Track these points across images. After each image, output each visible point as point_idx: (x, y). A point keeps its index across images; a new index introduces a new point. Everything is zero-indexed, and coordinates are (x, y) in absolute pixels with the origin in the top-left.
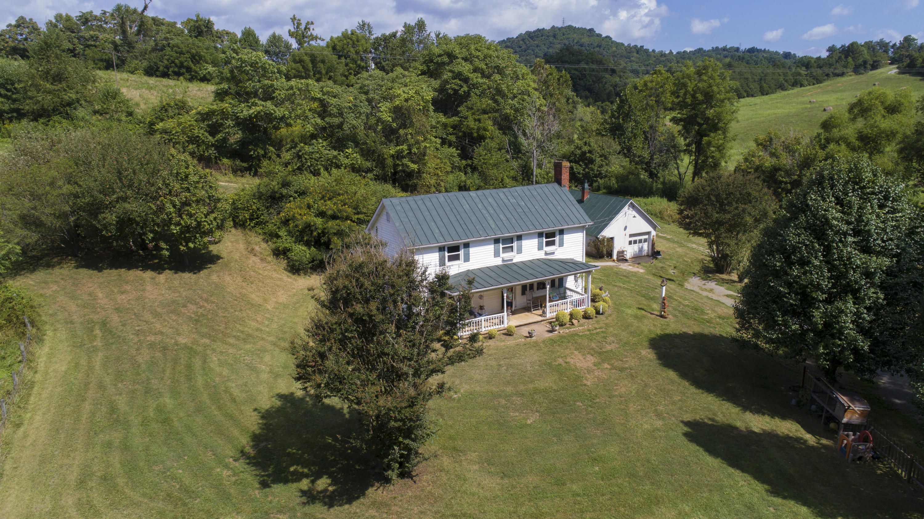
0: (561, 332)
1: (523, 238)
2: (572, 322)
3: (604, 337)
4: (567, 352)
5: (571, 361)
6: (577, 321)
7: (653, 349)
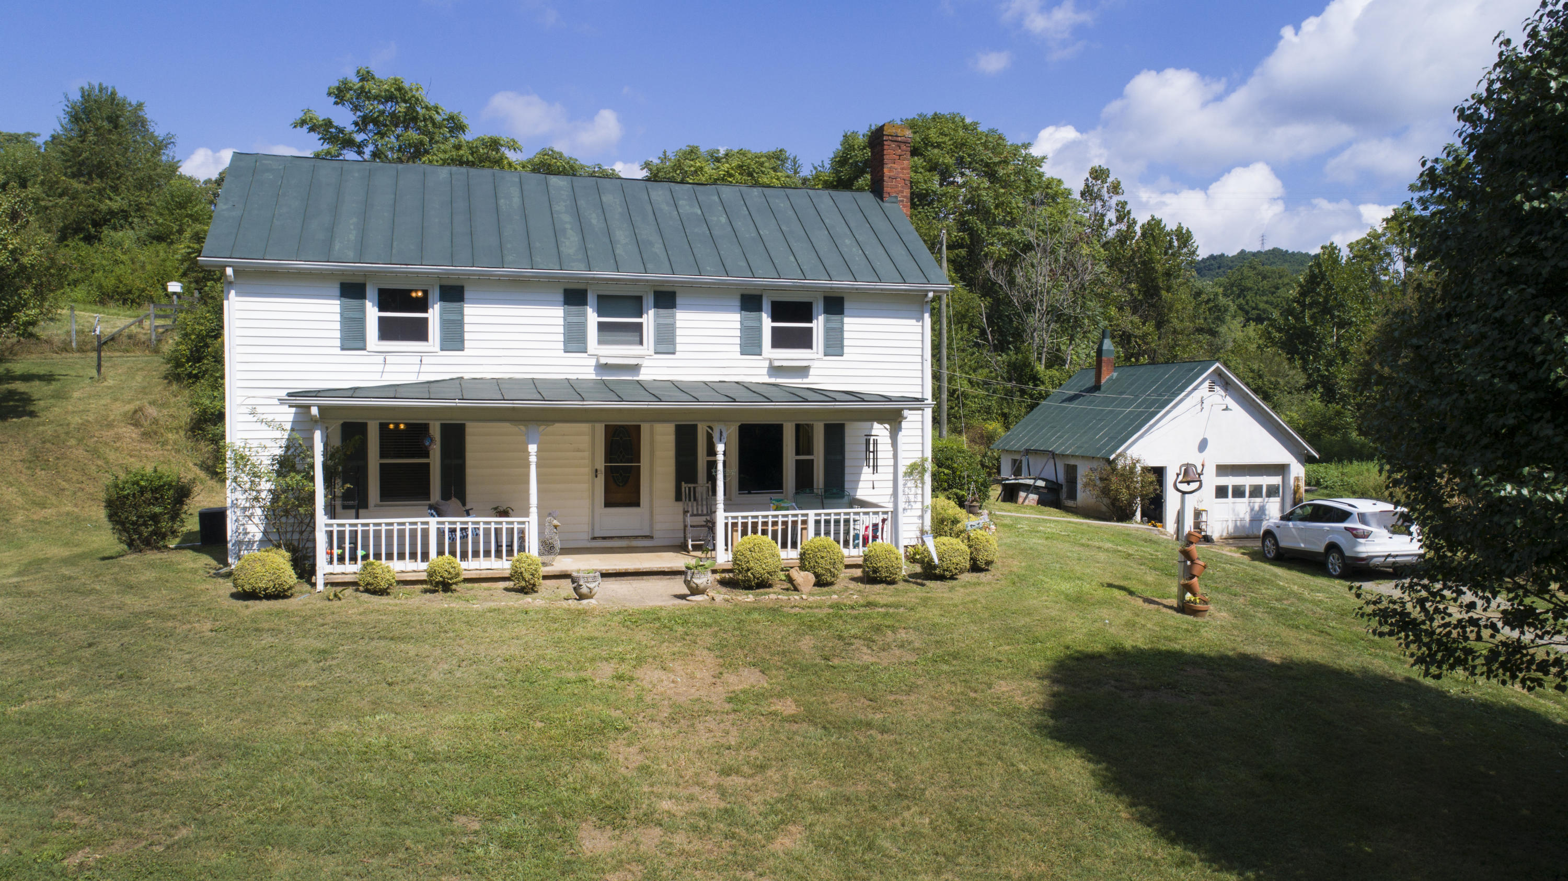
0: (719, 599)
1: (679, 301)
2: (790, 580)
3: (878, 629)
4: (665, 649)
5: (649, 675)
6: (811, 578)
7: (1055, 681)
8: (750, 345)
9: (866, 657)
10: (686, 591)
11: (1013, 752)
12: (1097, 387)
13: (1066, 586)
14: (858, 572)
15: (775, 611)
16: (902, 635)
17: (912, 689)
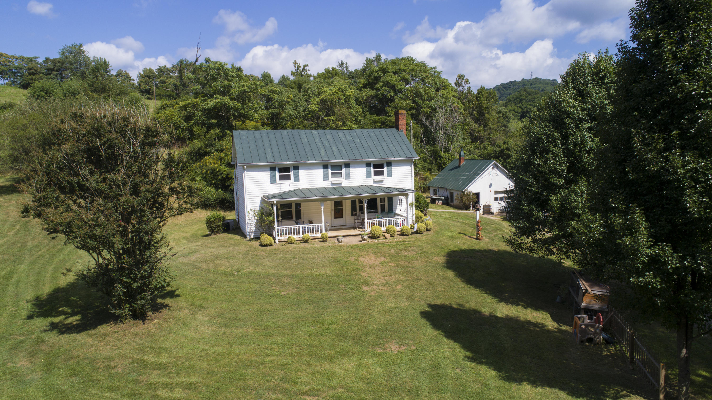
0: (370, 241)
1: (351, 166)
2: (385, 236)
3: (407, 247)
4: (363, 254)
5: (362, 259)
6: (390, 235)
7: (447, 257)
8: (368, 176)
9: (406, 253)
10: (361, 240)
11: (438, 271)
12: (459, 166)
13: (449, 234)
14: (400, 233)
15: (383, 244)
16: (413, 248)
17: (416, 260)
